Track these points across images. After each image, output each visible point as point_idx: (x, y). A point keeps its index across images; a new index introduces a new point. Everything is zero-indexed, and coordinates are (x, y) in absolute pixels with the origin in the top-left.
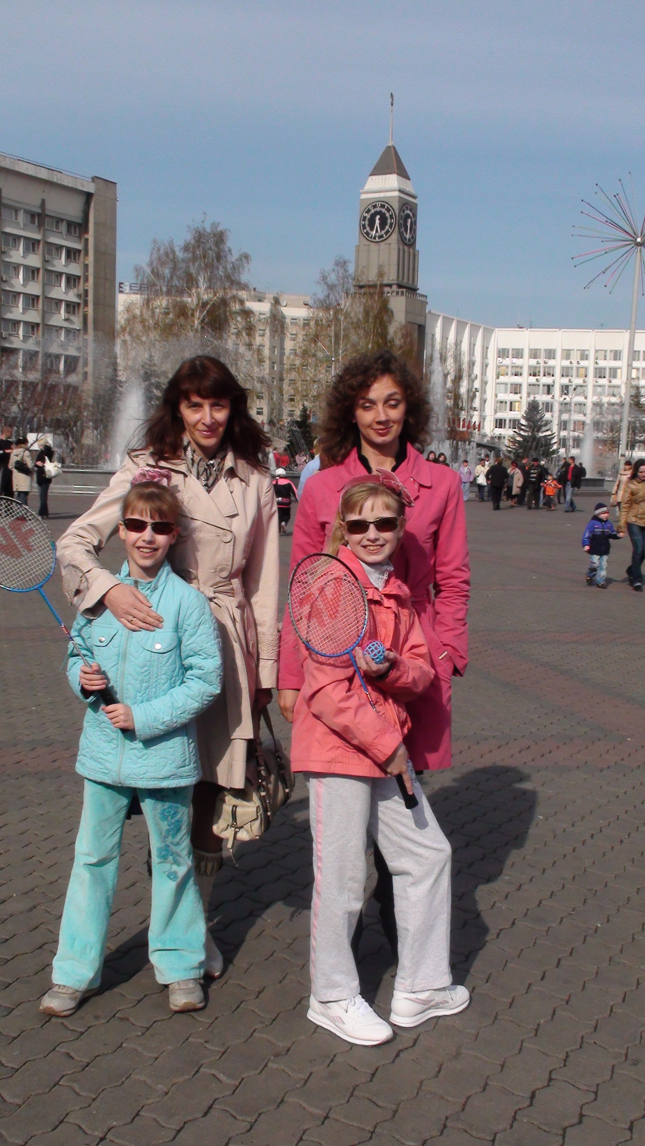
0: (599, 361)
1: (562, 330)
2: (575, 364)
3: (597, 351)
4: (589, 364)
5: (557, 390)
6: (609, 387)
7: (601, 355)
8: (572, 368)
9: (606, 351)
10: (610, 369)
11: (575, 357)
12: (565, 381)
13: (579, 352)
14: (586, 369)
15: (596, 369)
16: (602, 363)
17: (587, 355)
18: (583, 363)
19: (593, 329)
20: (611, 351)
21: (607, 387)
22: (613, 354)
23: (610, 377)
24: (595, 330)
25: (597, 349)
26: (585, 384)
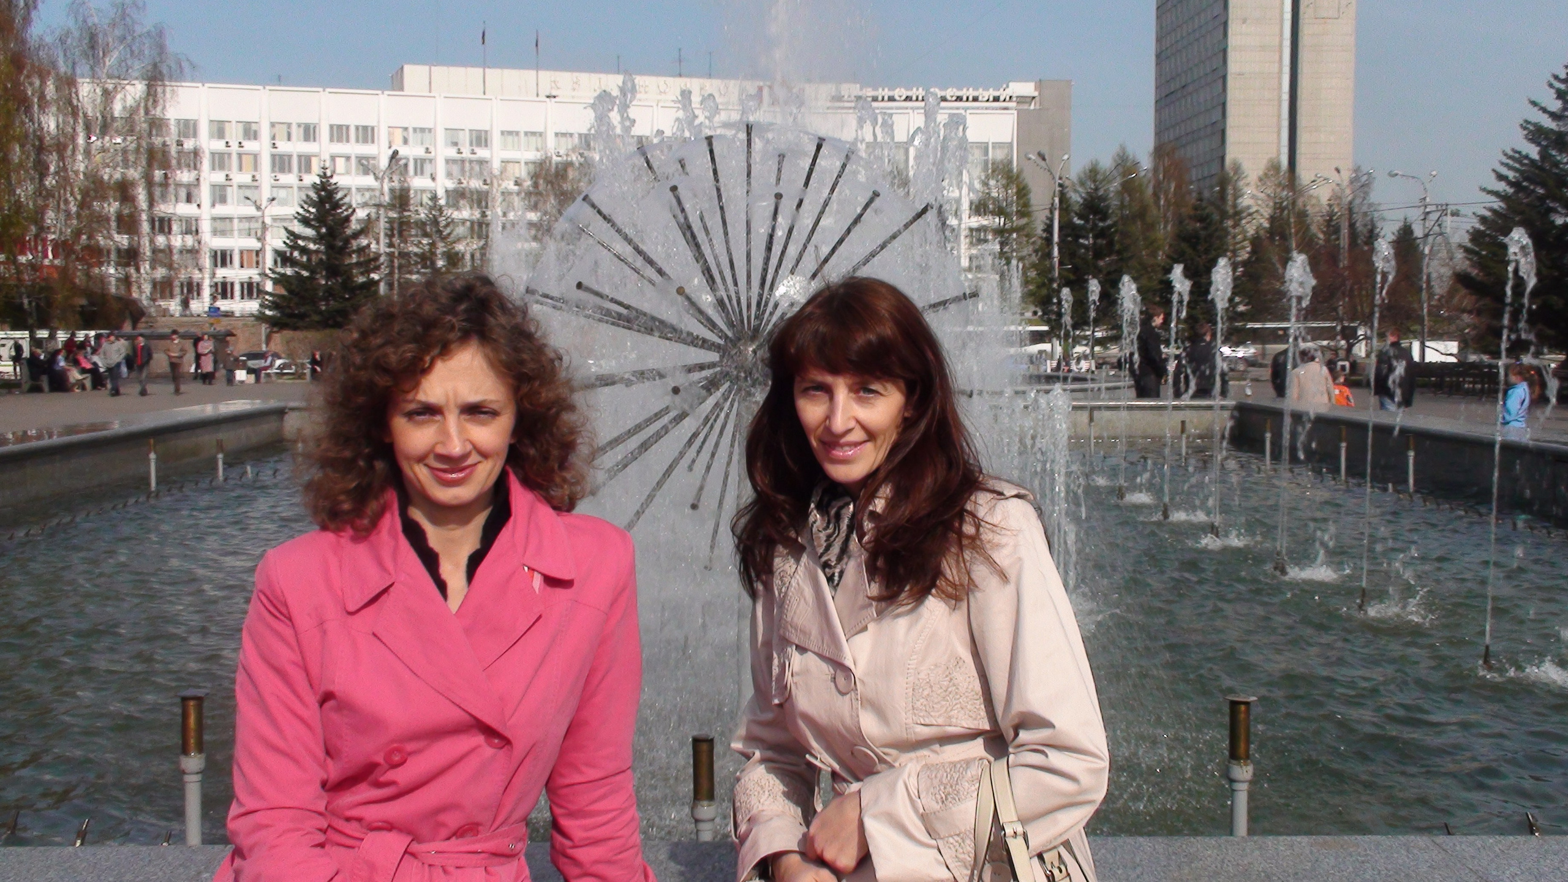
0: (278, 144)
1: (207, 85)
2: (234, 147)
3: (273, 125)
4: (261, 147)
5: (205, 194)
6: (300, 188)
7: (282, 131)
8: (230, 155)
9: (289, 125)
10: (300, 157)
11: (234, 134)
12: (219, 177)
13: (241, 126)
14: (256, 156)
15: (273, 156)
16: (284, 147)
17: (255, 132)
18: (250, 146)
19: (264, 85)
20: (299, 125)
21: (296, 189)
22: (302, 130)
23: (300, 170)
24: (268, 88)
25: (273, 120)
26: (255, 184)
